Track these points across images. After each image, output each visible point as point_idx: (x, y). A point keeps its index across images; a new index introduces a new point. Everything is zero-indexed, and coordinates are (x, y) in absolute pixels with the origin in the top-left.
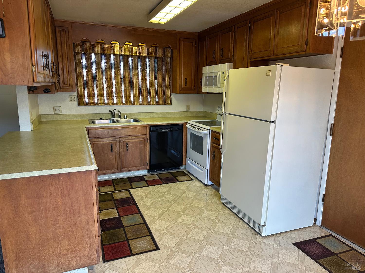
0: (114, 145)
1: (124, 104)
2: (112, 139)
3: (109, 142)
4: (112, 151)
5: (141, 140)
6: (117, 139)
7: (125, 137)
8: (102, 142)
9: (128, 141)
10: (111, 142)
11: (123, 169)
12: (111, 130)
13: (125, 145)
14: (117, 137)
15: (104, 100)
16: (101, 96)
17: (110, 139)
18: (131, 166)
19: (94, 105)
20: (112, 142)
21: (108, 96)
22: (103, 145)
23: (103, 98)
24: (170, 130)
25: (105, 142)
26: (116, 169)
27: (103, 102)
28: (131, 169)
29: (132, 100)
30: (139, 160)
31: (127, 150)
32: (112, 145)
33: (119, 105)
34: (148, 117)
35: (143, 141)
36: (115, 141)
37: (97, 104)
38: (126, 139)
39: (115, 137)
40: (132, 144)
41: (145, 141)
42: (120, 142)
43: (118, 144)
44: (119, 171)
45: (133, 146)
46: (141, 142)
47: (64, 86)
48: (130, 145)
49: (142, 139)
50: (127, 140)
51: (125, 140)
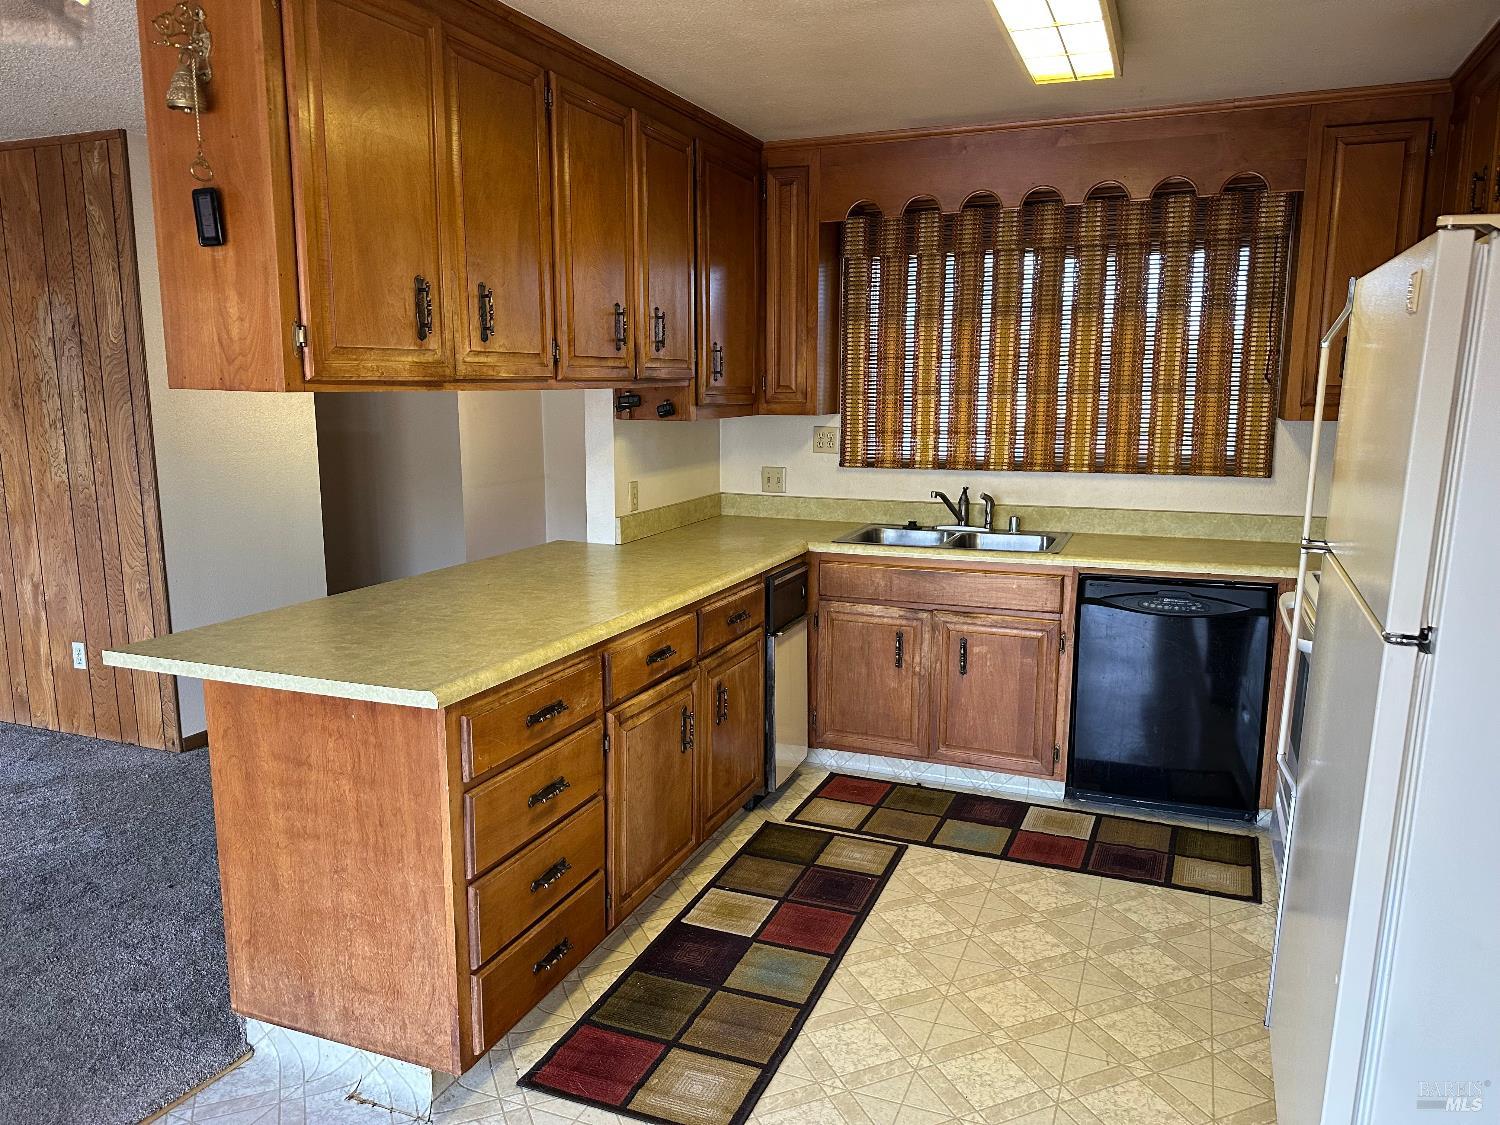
0: (909, 637)
1: (1015, 466)
2: (902, 613)
3: (890, 621)
4: (899, 663)
5: (1034, 634)
6: (925, 615)
7: (957, 613)
8: (865, 619)
9: (972, 628)
10: (898, 622)
11: (942, 750)
12: (900, 573)
13: (956, 648)
14: (926, 607)
15: (936, 448)
16: (926, 432)
17: (895, 612)
18: (976, 746)
19: (893, 468)
20: (904, 622)
21: (953, 431)
22: (868, 630)
23: (932, 436)
24: (1194, 608)
25: (876, 620)
26: (910, 740)
27: (931, 453)
28: (974, 756)
29: (1059, 449)
30: (1016, 725)
31: (964, 670)
32: (900, 637)
33: (995, 470)
34: (1133, 530)
35: (1040, 640)
36: (915, 623)
37: (908, 464)
38: (962, 619)
39: (915, 606)
40: (984, 649)
41: (1050, 642)
42: (934, 628)
43: (927, 636)
44: (925, 755)
45: (989, 656)
46: (1030, 647)
47: (779, 391)
48: (976, 650)
49: (1034, 630)
50: (964, 623)
51: (955, 623)
